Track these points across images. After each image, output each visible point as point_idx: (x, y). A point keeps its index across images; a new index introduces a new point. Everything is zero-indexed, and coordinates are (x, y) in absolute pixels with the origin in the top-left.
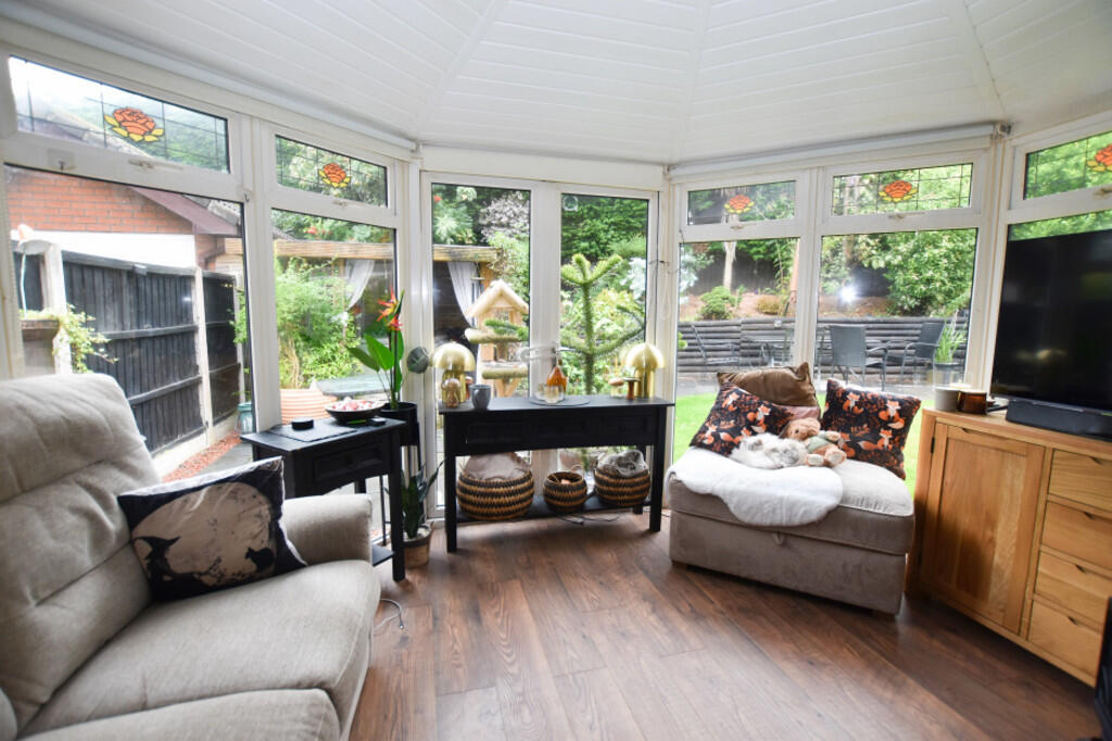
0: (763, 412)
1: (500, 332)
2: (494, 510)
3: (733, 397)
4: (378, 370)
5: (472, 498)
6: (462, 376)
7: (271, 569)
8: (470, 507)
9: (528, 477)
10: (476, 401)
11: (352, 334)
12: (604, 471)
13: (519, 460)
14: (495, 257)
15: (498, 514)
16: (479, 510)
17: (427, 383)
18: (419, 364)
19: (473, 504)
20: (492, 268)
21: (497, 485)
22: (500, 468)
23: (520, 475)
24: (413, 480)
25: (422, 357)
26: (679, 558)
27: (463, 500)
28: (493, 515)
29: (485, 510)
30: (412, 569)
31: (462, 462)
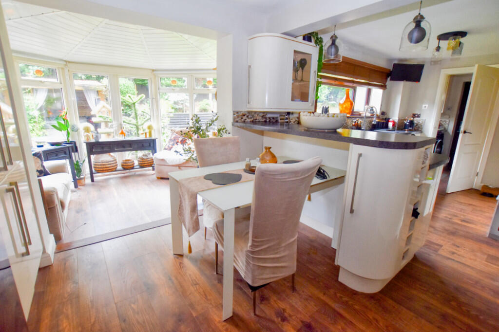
0: (180, 139)
1: (104, 119)
2: (104, 169)
3: (174, 136)
4: (61, 131)
5: (97, 166)
6: (90, 133)
7: (43, 174)
8: (97, 169)
9: (115, 160)
10: (95, 139)
11: (41, 119)
12: (140, 158)
13: (112, 156)
14: (104, 89)
15: (106, 170)
16: (100, 169)
17: (79, 135)
18: (75, 129)
19: (97, 168)
20: (103, 93)
21: (105, 162)
22: (105, 158)
23: (112, 159)
24: (77, 162)
25: (76, 127)
26: (158, 176)
27: (95, 167)
28: (104, 170)
29: (102, 169)
30: (80, 186)
31: (92, 157)
